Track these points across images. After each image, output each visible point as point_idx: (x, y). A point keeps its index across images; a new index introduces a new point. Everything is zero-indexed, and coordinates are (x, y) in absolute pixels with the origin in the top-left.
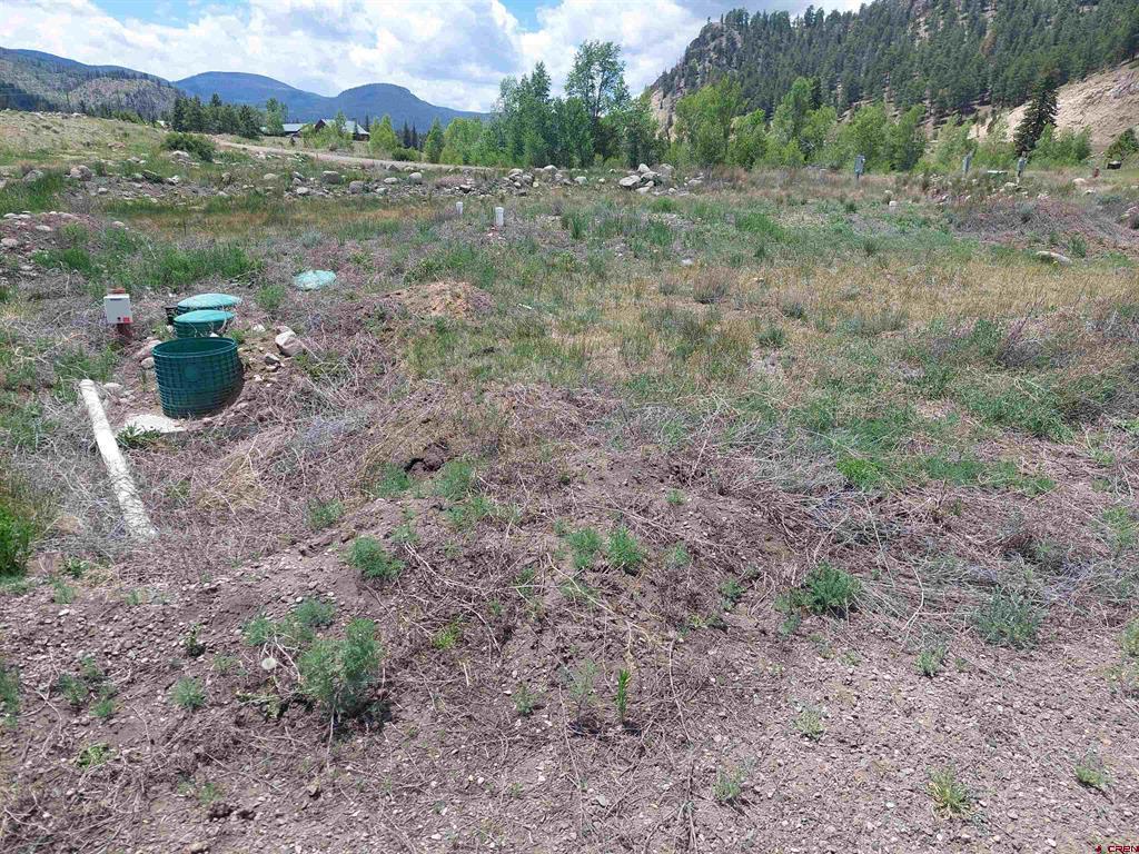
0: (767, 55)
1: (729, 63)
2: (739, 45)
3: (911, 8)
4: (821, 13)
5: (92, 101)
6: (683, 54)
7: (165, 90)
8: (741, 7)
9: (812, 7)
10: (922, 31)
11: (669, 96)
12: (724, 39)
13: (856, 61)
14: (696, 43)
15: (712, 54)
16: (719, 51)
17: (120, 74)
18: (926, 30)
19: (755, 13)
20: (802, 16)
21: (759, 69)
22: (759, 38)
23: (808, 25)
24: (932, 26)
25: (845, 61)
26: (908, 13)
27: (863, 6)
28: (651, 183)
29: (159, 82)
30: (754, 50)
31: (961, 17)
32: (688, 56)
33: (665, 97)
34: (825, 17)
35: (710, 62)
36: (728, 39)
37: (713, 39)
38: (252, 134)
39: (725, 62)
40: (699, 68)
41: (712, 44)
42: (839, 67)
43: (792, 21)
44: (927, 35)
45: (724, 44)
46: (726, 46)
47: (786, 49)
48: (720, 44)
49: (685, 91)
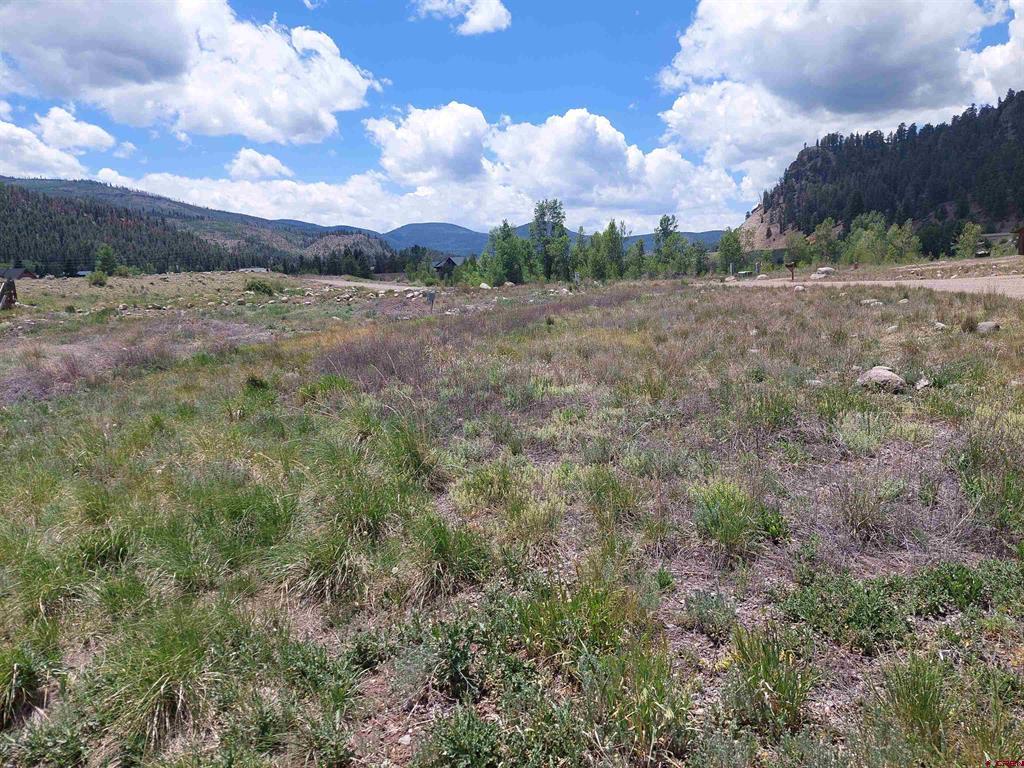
0: (860, 169)
1: (825, 179)
2: (834, 164)
3: (1000, 115)
5: (322, 252)
6: (782, 175)
7: (372, 241)
8: (834, 132)
9: (904, 124)
11: (769, 212)
12: (819, 159)
14: (794, 165)
15: (808, 173)
16: (814, 169)
17: (342, 231)
19: (849, 136)
20: (895, 132)
21: (852, 181)
22: (853, 155)
23: (901, 140)
26: (996, 121)
27: (955, 118)
29: (369, 234)
30: (847, 167)
32: (788, 176)
33: (765, 212)
34: (918, 131)
35: (807, 180)
36: (823, 160)
37: (810, 159)
39: (820, 178)
40: (797, 186)
41: (809, 165)
42: (925, 174)
43: (886, 137)
44: (1012, 138)
45: (819, 165)
46: (821, 165)
47: (878, 162)
48: (816, 164)
49: (783, 206)
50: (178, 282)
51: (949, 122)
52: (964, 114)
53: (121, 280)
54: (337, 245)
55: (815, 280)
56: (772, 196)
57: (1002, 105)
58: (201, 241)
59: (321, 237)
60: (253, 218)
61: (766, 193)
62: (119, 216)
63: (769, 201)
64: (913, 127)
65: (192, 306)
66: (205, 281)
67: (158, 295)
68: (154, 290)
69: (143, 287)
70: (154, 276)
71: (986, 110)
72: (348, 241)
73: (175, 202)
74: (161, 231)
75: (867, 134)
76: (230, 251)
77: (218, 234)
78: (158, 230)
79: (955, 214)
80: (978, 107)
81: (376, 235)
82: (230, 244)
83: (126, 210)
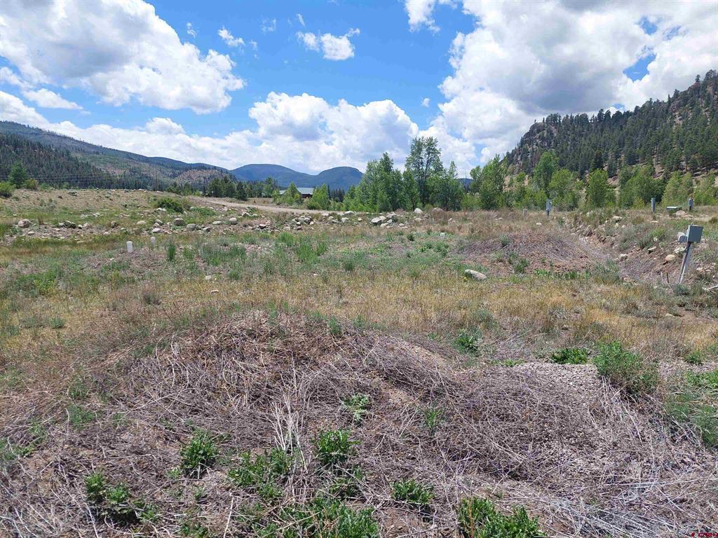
0: (574, 139)
1: (549, 145)
2: (555, 135)
3: (669, 107)
4: (608, 113)
6: (519, 141)
7: (224, 175)
8: (556, 113)
9: (602, 110)
10: (677, 120)
12: (545, 132)
13: (633, 140)
14: (528, 135)
15: (538, 140)
16: (543, 139)
17: (202, 167)
18: (680, 120)
19: (565, 116)
20: (596, 115)
21: (568, 148)
22: (568, 130)
23: (601, 121)
24: (683, 117)
25: (626, 140)
26: (667, 111)
28: (391, 221)
29: (221, 170)
30: (565, 137)
31: (704, 110)
32: (523, 142)
34: (611, 116)
35: (537, 145)
36: (548, 131)
37: (539, 131)
38: (243, 198)
39: (546, 145)
40: (530, 149)
41: (538, 135)
42: (621, 144)
43: (590, 118)
44: (681, 122)
45: (545, 135)
46: (547, 135)
47: (586, 135)
48: (543, 134)
51: (633, 110)
52: (644, 106)
53: (32, 194)
54: (196, 176)
57: (670, 101)
58: (96, 170)
59: (186, 170)
60: (136, 155)
62: (34, 148)
63: (510, 158)
67: (66, 209)
68: (62, 203)
69: (51, 201)
70: (62, 191)
71: (659, 103)
73: (77, 141)
74: (66, 161)
75: (578, 116)
76: (118, 178)
77: (109, 165)
78: (61, 160)
80: (654, 101)
81: (227, 172)
82: (118, 173)
83: (39, 144)
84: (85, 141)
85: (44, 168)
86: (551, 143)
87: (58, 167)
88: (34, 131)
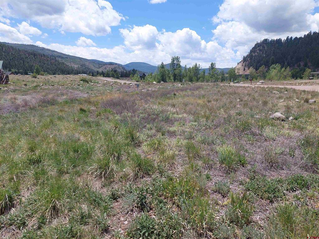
0: (274, 50)
2: (266, 48)
5: (104, 70)
6: (249, 51)
7: (120, 67)
8: (267, 38)
9: (288, 37)
11: (245, 63)
12: (261, 47)
14: (253, 48)
15: (258, 51)
16: (260, 50)
17: (111, 64)
19: (271, 40)
20: (285, 39)
21: (271, 54)
22: (272, 46)
23: (287, 42)
27: (305, 35)
29: (119, 65)
30: (270, 49)
32: (251, 51)
33: (243, 63)
35: (257, 53)
36: (262, 47)
37: (258, 46)
39: (261, 53)
40: (254, 55)
41: (258, 48)
43: (283, 40)
45: (261, 48)
46: (262, 48)
47: (280, 48)
49: (249, 61)
50: (59, 78)
51: (303, 37)
52: (308, 34)
53: (41, 76)
54: (109, 68)
55: (258, 85)
56: (246, 58)
58: (67, 65)
59: (104, 65)
60: (83, 59)
61: (244, 57)
62: (42, 56)
63: (245, 59)
64: (292, 38)
65: (63, 85)
66: (68, 78)
67: (53, 81)
68: (52, 80)
69: (48, 79)
70: (52, 75)
71: (315, 33)
72: (113, 67)
73: (59, 53)
74: (54, 61)
75: (277, 39)
76: (76, 69)
77: (72, 63)
78: (53, 61)
79: (303, 65)
80: (312, 32)
81: (121, 65)
82: (76, 66)
83: (44, 55)
84: (62, 53)
85: (46, 65)
86: (263, 52)
87: (51, 64)
88: (41, 49)
